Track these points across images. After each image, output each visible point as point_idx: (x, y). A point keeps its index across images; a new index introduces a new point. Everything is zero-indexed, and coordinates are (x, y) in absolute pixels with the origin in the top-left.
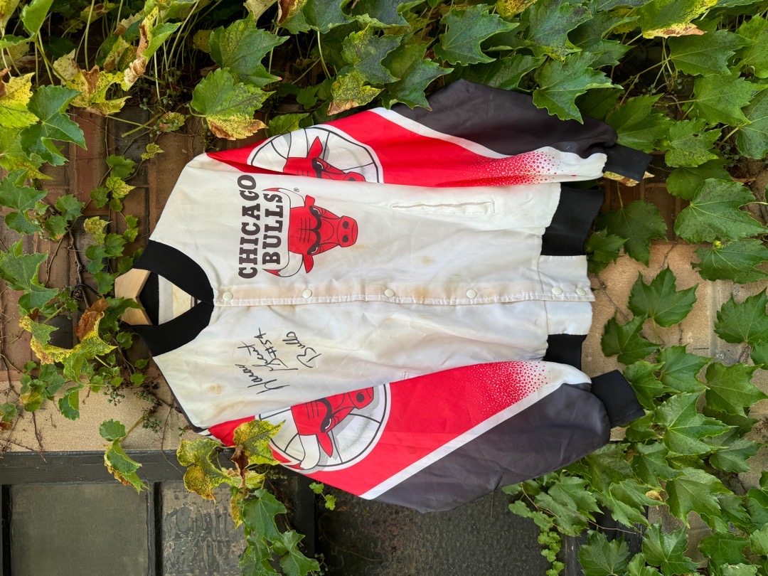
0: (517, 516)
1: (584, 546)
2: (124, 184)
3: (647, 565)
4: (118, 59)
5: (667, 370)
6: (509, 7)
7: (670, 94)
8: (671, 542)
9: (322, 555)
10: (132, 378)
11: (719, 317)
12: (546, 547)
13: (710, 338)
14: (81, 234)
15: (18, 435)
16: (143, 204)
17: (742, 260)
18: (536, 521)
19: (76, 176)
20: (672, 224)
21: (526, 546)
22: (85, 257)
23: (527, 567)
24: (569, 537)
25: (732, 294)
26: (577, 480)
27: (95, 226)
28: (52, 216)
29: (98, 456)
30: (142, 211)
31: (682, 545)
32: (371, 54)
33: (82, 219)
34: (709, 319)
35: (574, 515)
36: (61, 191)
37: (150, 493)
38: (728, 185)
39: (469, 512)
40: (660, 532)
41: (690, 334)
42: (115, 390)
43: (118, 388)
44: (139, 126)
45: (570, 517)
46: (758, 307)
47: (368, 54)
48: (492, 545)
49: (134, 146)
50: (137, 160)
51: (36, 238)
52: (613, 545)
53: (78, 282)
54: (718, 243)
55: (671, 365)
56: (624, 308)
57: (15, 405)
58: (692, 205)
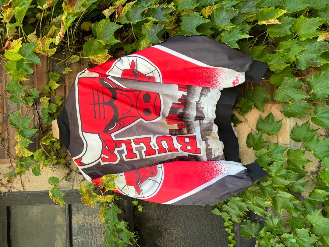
0: (215, 215)
1: (242, 226)
2: (56, 84)
3: (267, 231)
4: (53, 34)
5: (272, 153)
6: (206, 12)
7: (271, 45)
8: (276, 221)
9: (137, 232)
10: (60, 161)
11: (292, 132)
12: (227, 227)
13: (289, 140)
14: (39, 104)
15: (14, 185)
16: (63, 91)
17: (299, 109)
18: (223, 217)
19: (36, 81)
20: (272, 95)
21: (219, 227)
22: (41, 113)
23: (220, 236)
24: (237, 223)
25: (296, 123)
26: (238, 199)
27: (45, 100)
28: (27, 97)
29: (46, 194)
30: (63, 94)
31: (280, 222)
32: (152, 32)
33: (39, 98)
34: (288, 133)
35: (238, 213)
36: (30, 87)
37: (67, 208)
38: (293, 80)
39: (196, 214)
40: (272, 218)
41: (281, 139)
42: (53, 166)
43: (55, 165)
44: (61, 61)
45: (236, 214)
46: (307, 127)
47: (151, 32)
48: (205, 227)
49: (59, 69)
50: (61, 74)
51: (21, 106)
52: (253, 224)
53: (38, 123)
54: (290, 102)
55: (273, 151)
56: (254, 129)
57: (13, 173)
58: (279, 88)
